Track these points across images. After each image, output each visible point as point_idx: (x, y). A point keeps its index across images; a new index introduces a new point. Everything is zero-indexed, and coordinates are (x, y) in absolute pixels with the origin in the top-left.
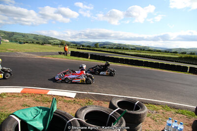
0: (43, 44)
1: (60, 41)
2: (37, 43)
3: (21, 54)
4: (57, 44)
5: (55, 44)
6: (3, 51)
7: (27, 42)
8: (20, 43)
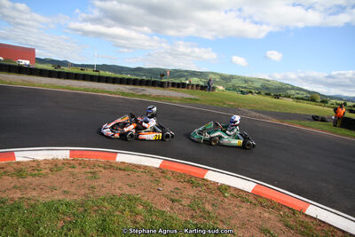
0: (277, 97)
1: (309, 92)
2: (268, 94)
3: (244, 112)
4: (302, 99)
5: (297, 98)
6: (221, 104)
7: (251, 92)
8: (242, 93)
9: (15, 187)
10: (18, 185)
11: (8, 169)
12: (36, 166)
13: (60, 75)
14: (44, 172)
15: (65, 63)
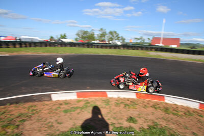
9: (163, 118)
10: (165, 118)
11: (161, 106)
12: (176, 108)
13: (194, 53)
14: (180, 113)
15: (198, 45)
